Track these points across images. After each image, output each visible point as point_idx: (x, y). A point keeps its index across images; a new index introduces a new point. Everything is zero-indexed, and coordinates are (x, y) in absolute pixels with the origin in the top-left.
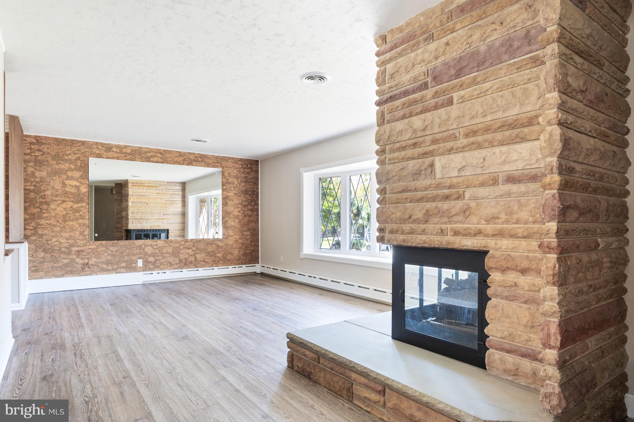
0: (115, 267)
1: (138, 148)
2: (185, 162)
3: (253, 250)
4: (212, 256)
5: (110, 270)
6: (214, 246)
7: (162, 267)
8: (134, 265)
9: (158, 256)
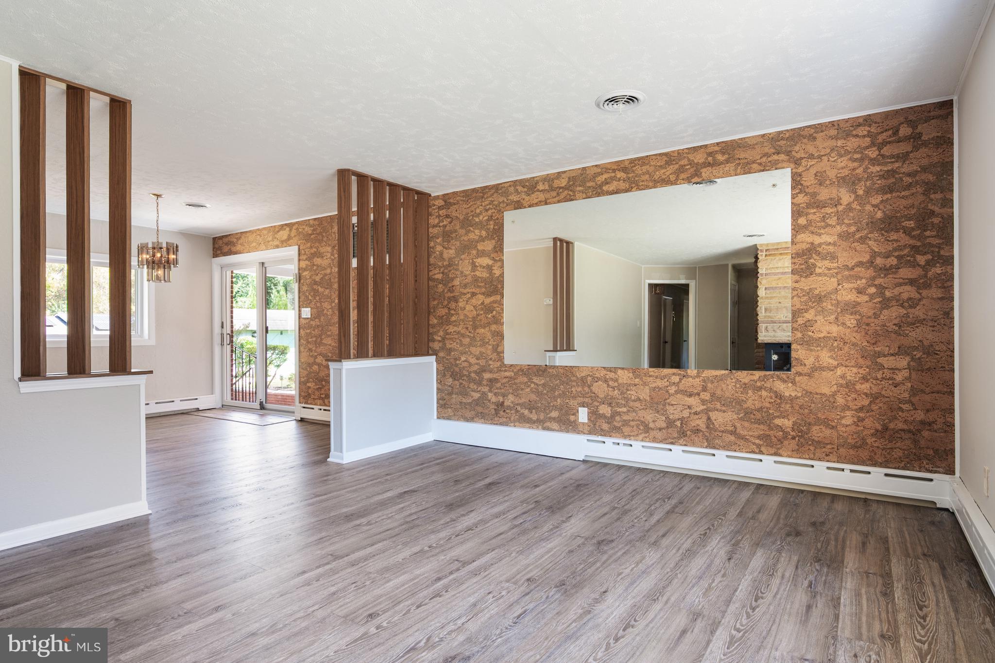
0: (542, 417)
2: (682, 176)
4: (759, 422)
5: (534, 422)
6: (764, 393)
7: (626, 430)
8: (572, 418)
9: (618, 405)
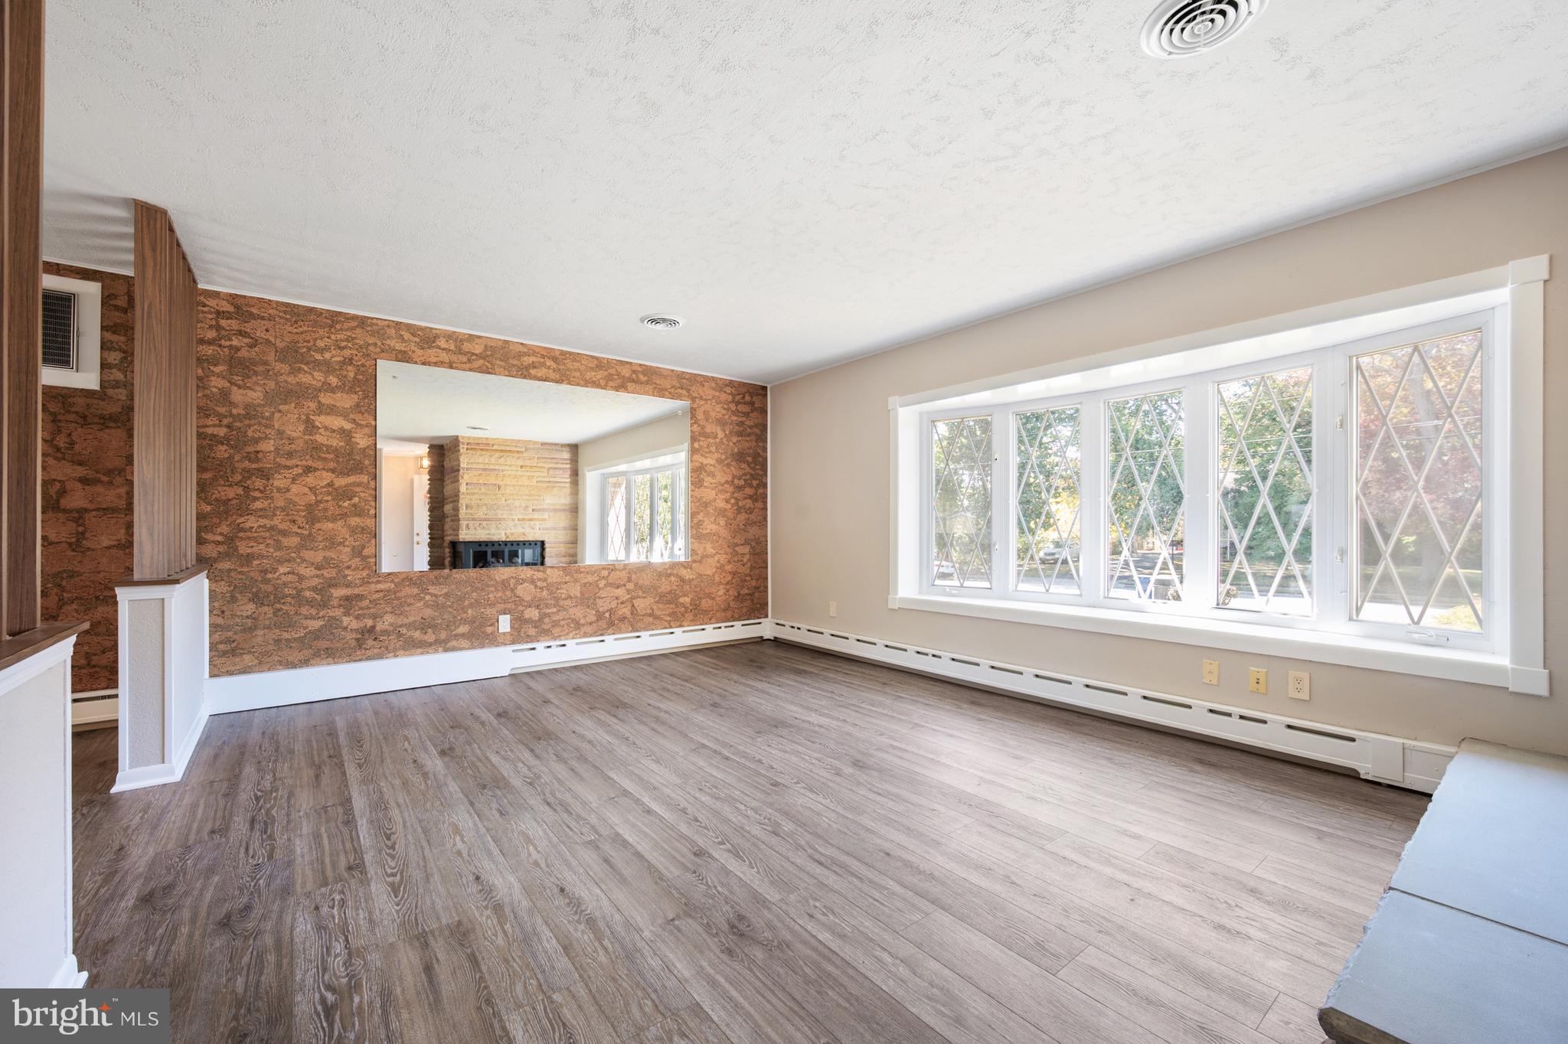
0: (443, 635)
1: (500, 343)
2: (611, 384)
3: (757, 588)
4: (669, 602)
5: (431, 645)
6: (673, 578)
7: (556, 631)
8: (489, 630)
9: (547, 606)
